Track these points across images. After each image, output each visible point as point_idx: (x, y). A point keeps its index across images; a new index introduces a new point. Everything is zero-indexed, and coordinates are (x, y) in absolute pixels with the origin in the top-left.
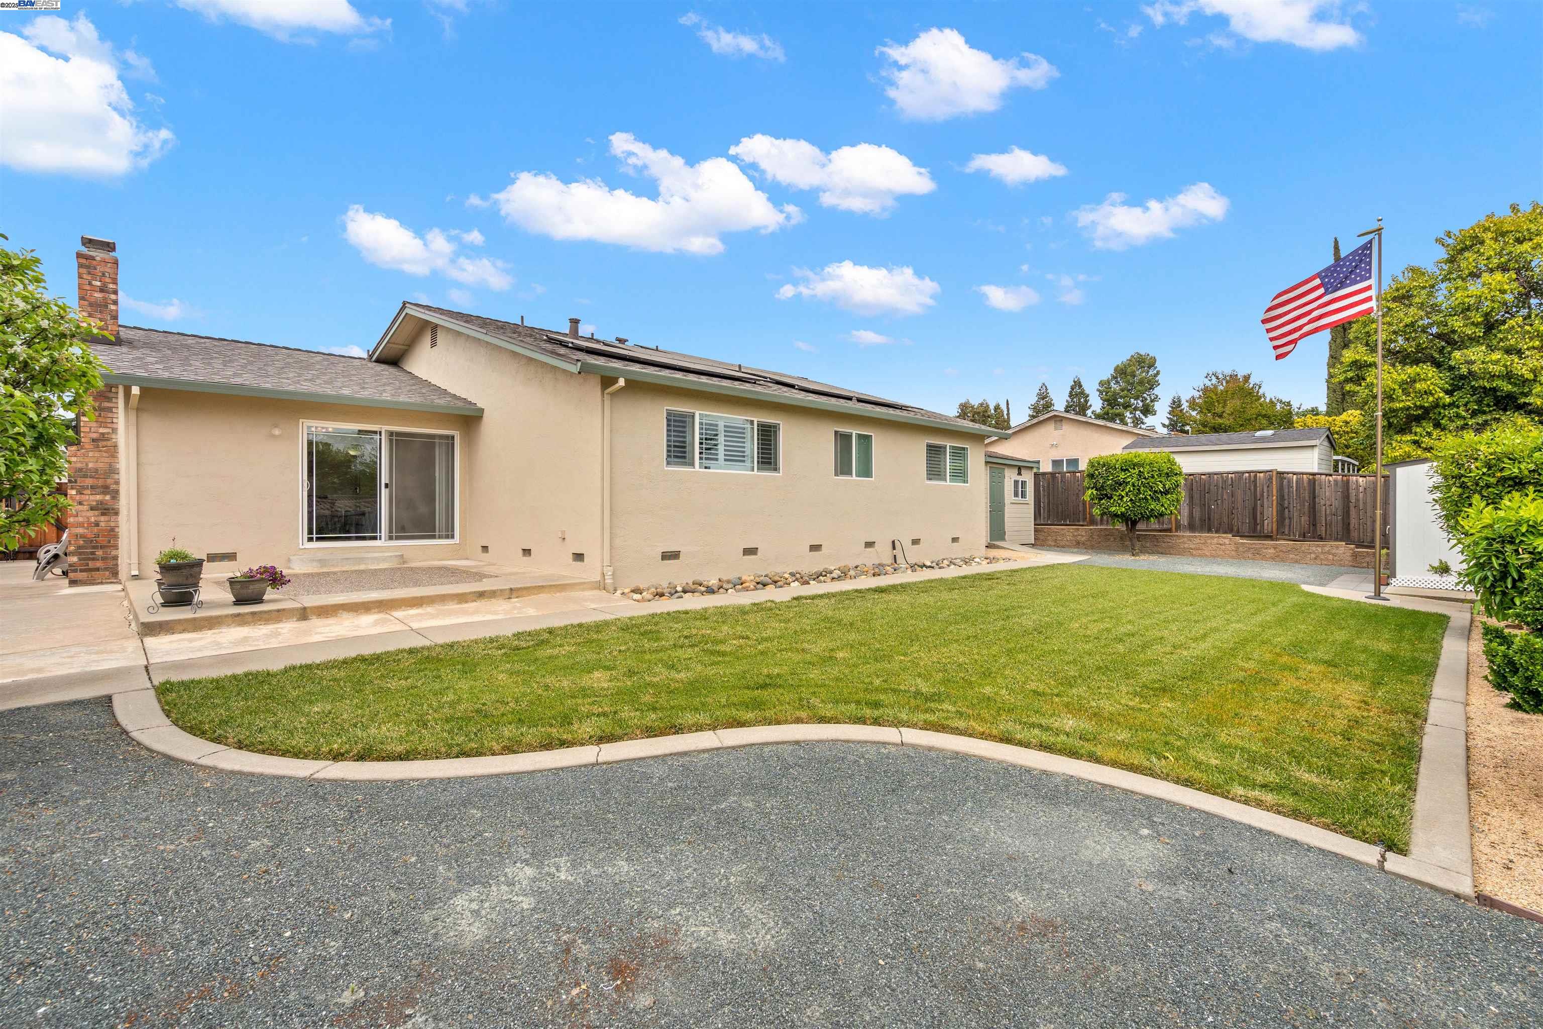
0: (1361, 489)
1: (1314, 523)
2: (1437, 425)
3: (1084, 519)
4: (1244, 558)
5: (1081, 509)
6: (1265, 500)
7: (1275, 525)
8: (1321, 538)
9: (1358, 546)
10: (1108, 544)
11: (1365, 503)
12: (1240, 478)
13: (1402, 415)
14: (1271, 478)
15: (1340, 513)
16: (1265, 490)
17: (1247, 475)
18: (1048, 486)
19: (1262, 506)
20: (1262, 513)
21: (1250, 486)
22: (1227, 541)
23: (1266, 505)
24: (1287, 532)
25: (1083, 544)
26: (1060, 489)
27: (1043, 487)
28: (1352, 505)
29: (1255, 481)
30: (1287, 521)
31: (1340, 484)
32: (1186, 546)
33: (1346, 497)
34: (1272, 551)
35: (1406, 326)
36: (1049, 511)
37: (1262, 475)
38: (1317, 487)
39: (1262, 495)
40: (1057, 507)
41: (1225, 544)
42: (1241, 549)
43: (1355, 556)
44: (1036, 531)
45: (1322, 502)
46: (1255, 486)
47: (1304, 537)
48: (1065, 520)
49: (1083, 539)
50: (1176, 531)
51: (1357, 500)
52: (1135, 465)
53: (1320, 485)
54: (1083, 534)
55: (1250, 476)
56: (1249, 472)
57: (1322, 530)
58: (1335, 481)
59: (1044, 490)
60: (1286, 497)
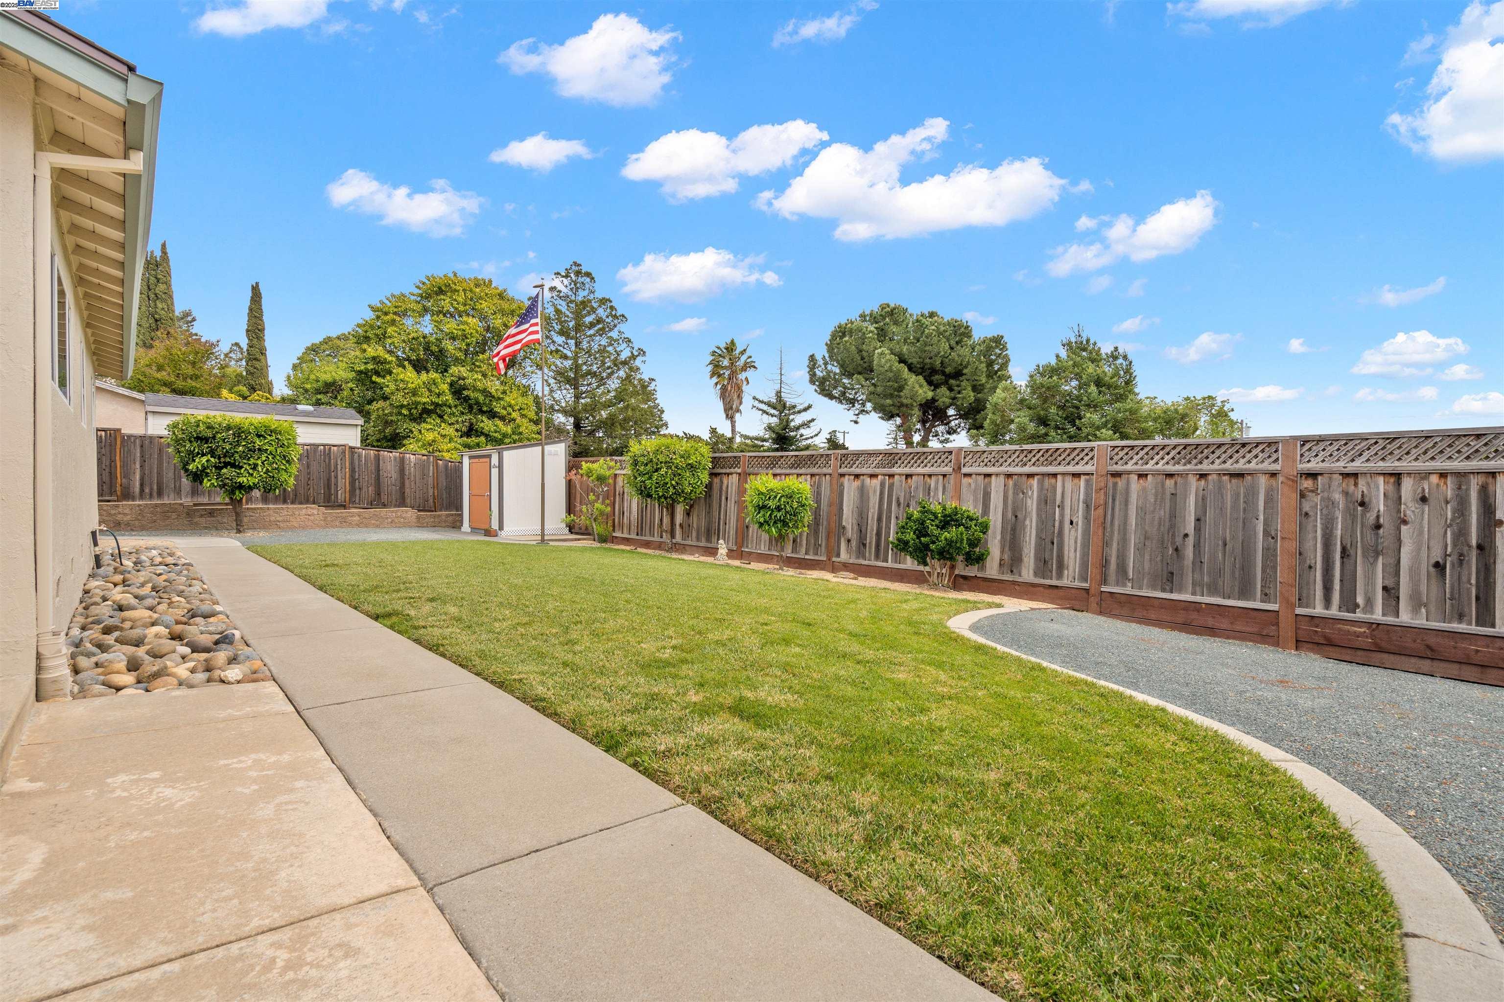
0: (412, 465)
1: (378, 494)
2: (441, 417)
4: (332, 527)
6: (339, 472)
7: (347, 495)
8: (384, 506)
9: (419, 511)
11: (415, 476)
12: (315, 450)
13: (420, 407)
14: (344, 452)
15: (398, 483)
16: (339, 462)
17: (322, 447)
19: (336, 477)
20: (336, 485)
21: (325, 458)
22: (315, 512)
23: (339, 477)
24: (357, 501)
28: (406, 477)
29: (329, 454)
30: (358, 491)
31: (398, 459)
32: (272, 519)
33: (402, 471)
34: (357, 518)
35: (413, 338)
37: (335, 448)
38: (381, 462)
39: (336, 467)
41: (313, 515)
42: (329, 519)
43: (418, 518)
45: (385, 475)
46: (330, 457)
47: (371, 505)
50: (247, 503)
51: (410, 473)
52: (273, 431)
53: (383, 460)
55: (325, 449)
56: (324, 445)
57: (384, 498)
58: (395, 458)
60: (357, 469)
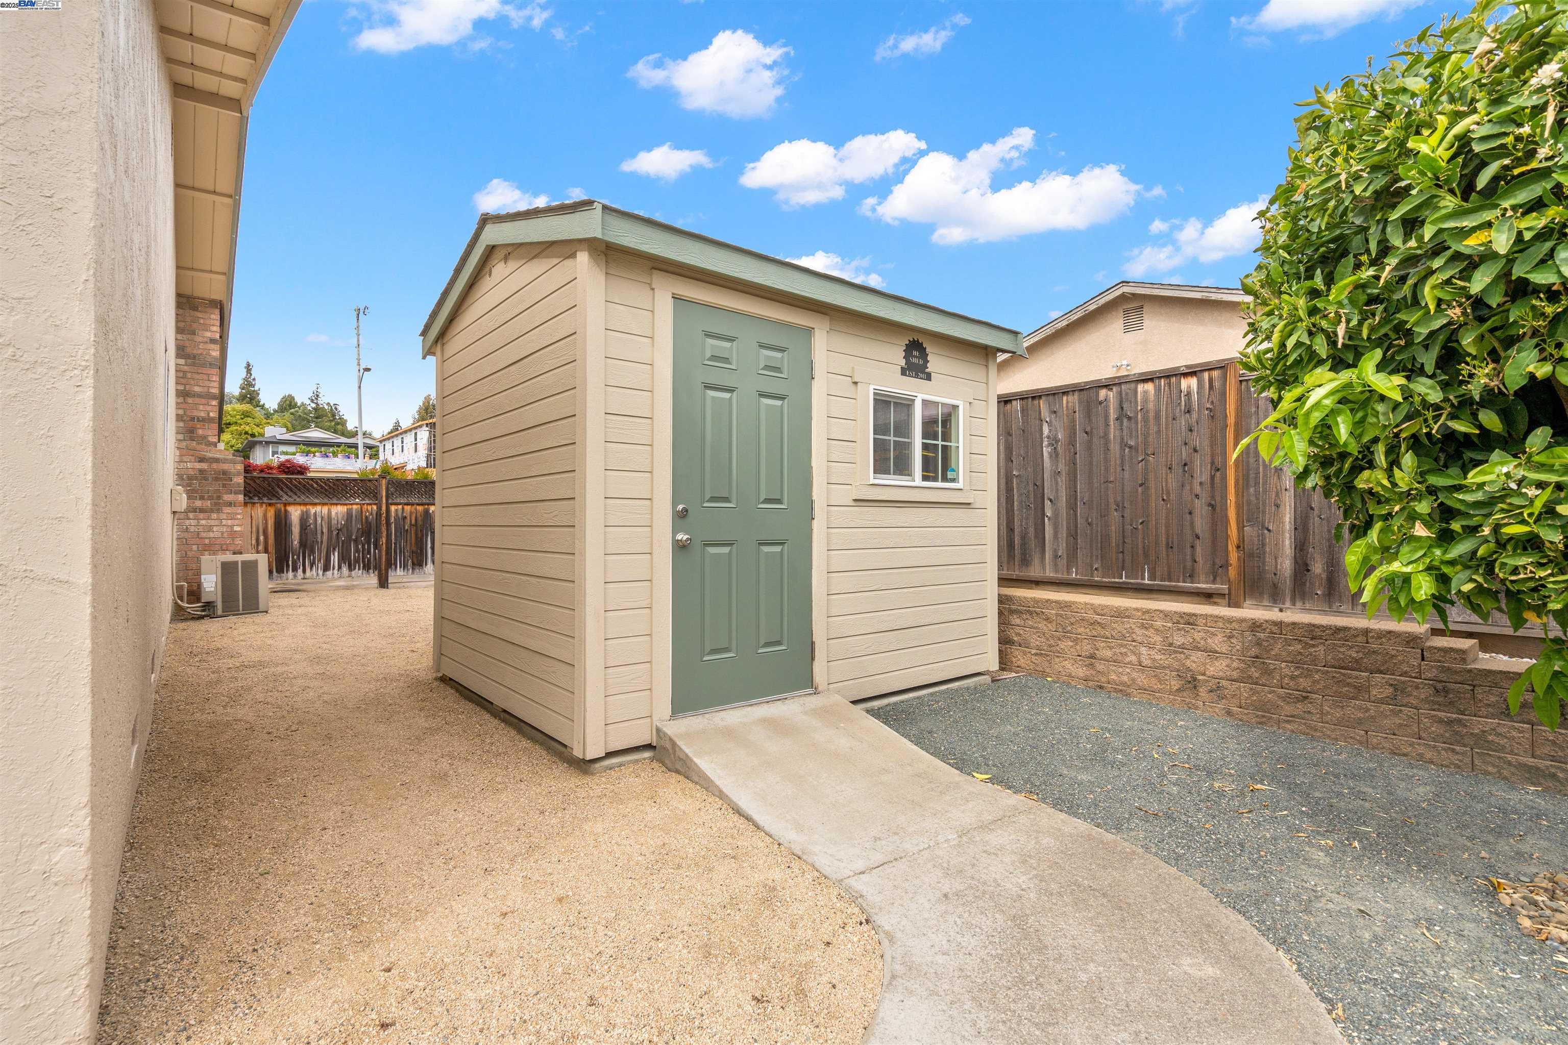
3: (1218, 570)
5: (1201, 524)
10: (1353, 709)
18: (1072, 442)
25: (1217, 690)
26: (1115, 448)
27: (1054, 441)
36: (1073, 535)
40: (1104, 515)
44: (1006, 609)
48: (1135, 571)
49: (1218, 668)
54: (1217, 642)
59: (1055, 455)
